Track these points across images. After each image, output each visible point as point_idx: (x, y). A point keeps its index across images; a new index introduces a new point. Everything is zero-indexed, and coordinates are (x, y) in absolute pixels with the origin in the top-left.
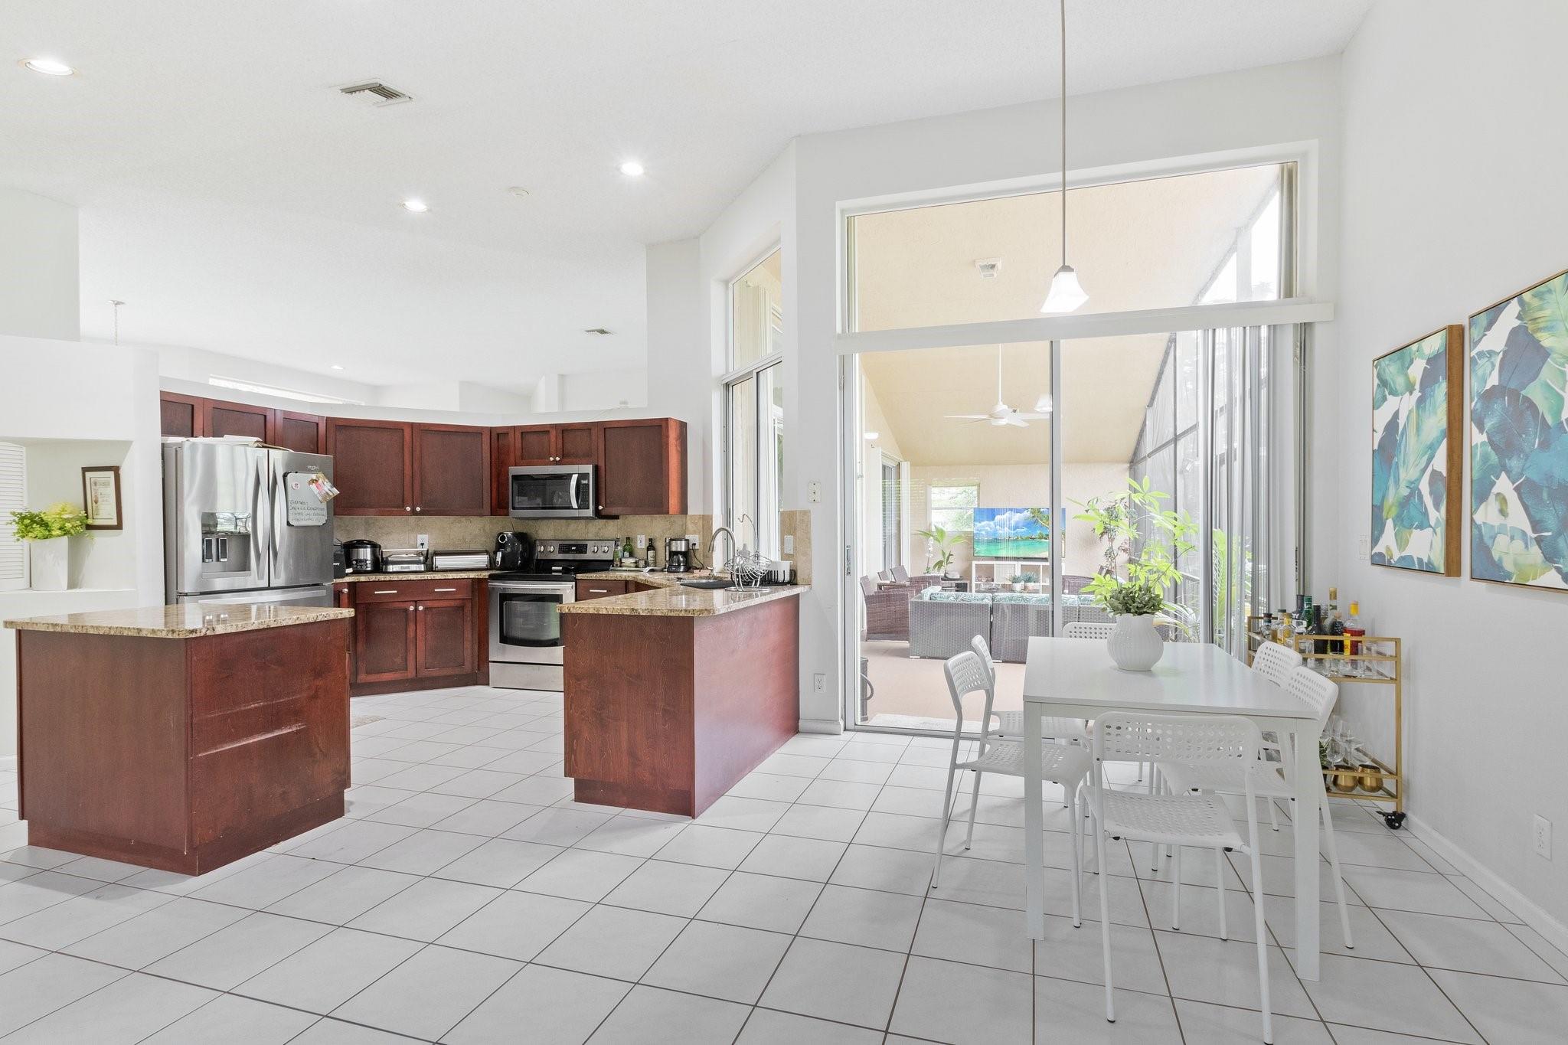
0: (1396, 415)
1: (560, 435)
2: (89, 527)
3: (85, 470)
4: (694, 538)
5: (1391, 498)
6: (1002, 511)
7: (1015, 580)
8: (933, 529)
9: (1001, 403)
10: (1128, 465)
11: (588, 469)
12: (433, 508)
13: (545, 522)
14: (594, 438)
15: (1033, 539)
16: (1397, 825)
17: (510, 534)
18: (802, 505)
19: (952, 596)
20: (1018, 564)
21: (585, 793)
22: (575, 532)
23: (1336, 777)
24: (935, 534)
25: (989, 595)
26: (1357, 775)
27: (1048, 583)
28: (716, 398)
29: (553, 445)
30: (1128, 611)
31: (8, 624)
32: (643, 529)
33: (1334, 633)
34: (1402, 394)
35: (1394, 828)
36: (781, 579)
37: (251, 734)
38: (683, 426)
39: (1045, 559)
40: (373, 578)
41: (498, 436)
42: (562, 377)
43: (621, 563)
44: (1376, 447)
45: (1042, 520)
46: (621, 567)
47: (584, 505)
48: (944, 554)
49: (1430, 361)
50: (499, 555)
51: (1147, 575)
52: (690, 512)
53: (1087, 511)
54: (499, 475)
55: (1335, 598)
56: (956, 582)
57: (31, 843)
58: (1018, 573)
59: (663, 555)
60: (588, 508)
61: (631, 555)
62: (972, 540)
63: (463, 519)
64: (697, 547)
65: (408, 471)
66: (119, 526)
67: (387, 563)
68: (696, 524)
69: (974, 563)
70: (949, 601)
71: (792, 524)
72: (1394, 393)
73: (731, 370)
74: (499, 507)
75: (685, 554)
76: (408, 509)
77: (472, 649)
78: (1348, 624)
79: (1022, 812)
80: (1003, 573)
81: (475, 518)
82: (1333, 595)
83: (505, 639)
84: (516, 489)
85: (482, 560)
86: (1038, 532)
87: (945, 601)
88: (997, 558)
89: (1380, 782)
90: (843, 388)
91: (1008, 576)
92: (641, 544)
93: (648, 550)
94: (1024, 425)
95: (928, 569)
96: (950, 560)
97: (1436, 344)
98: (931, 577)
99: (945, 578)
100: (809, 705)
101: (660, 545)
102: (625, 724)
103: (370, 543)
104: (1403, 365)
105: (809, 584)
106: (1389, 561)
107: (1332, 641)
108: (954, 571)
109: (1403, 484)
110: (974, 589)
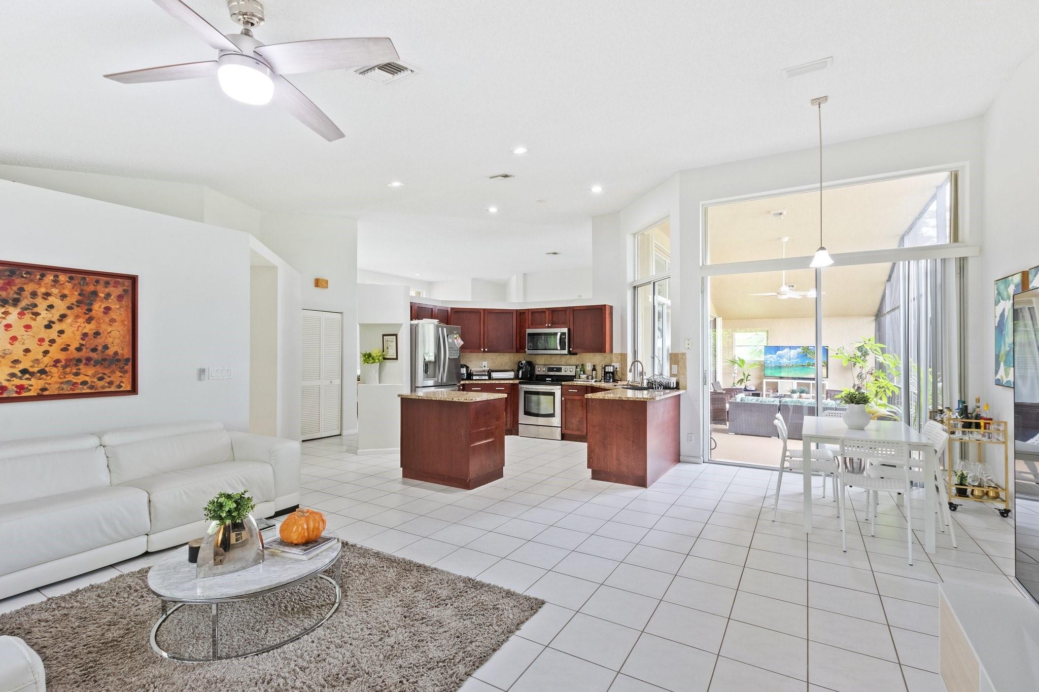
0: (1004, 310)
1: (551, 314)
2: (385, 359)
3: (384, 335)
4: (617, 365)
5: (1002, 352)
6: (783, 348)
7: (793, 392)
8: (737, 359)
9: (784, 285)
10: (874, 318)
11: (565, 330)
12: (493, 349)
13: (540, 356)
14: (567, 314)
15: (804, 366)
16: (1005, 515)
17: (524, 362)
18: (681, 350)
19: (753, 400)
20: (796, 382)
21: (596, 475)
22: (554, 362)
23: (973, 490)
24: (739, 362)
25: (778, 399)
26: (985, 490)
27: (815, 395)
28: (629, 294)
29: (547, 318)
30: (853, 402)
31: (399, 395)
32: (591, 360)
33: (976, 419)
34: (1006, 300)
35: (1004, 516)
36: (672, 386)
37: (482, 440)
38: (611, 307)
39: (813, 379)
40: (467, 382)
41: (521, 314)
42: (525, 274)
43: (580, 377)
44: (996, 325)
45: (810, 354)
46: (579, 379)
47: (563, 348)
48: (744, 374)
49: (1016, 286)
50: (521, 372)
51: (877, 389)
52: (614, 352)
53: (837, 354)
54: (520, 333)
55: (979, 402)
56: (753, 392)
57: (404, 476)
58: (795, 387)
59: (600, 373)
60: (565, 350)
61: (584, 373)
62: (763, 366)
63: (502, 354)
64: (618, 370)
65: (482, 332)
66: (397, 359)
67: (473, 375)
68: (617, 358)
69: (765, 381)
70: (752, 402)
71: (675, 359)
72: (1003, 299)
73: (636, 279)
74: (520, 349)
75: (613, 373)
76: (482, 350)
77: (511, 417)
78: (983, 415)
79: (802, 497)
80: (785, 387)
81: (507, 354)
82: (978, 400)
83: (527, 413)
84: (529, 340)
85: (511, 375)
86: (807, 362)
87: (750, 402)
88: (781, 378)
89: (997, 493)
90: (702, 292)
91: (788, 389)
92: (589, 368)
93: (593, 371)
94: (799, 297)
95: (734, 383)
96: (749, 378)
97: (1017, 279)
98: (737, 389)
99: (746, 390)
100: (685, 448)
101: (599, 368)
102: (615, 446)
103: (465, 365)
104: (1006, 286)
105: (685, 389)
106: (1002, 384)
107: (976, 423)
108: (751, 385)
109: (1007, 345)
110: (764, 395)
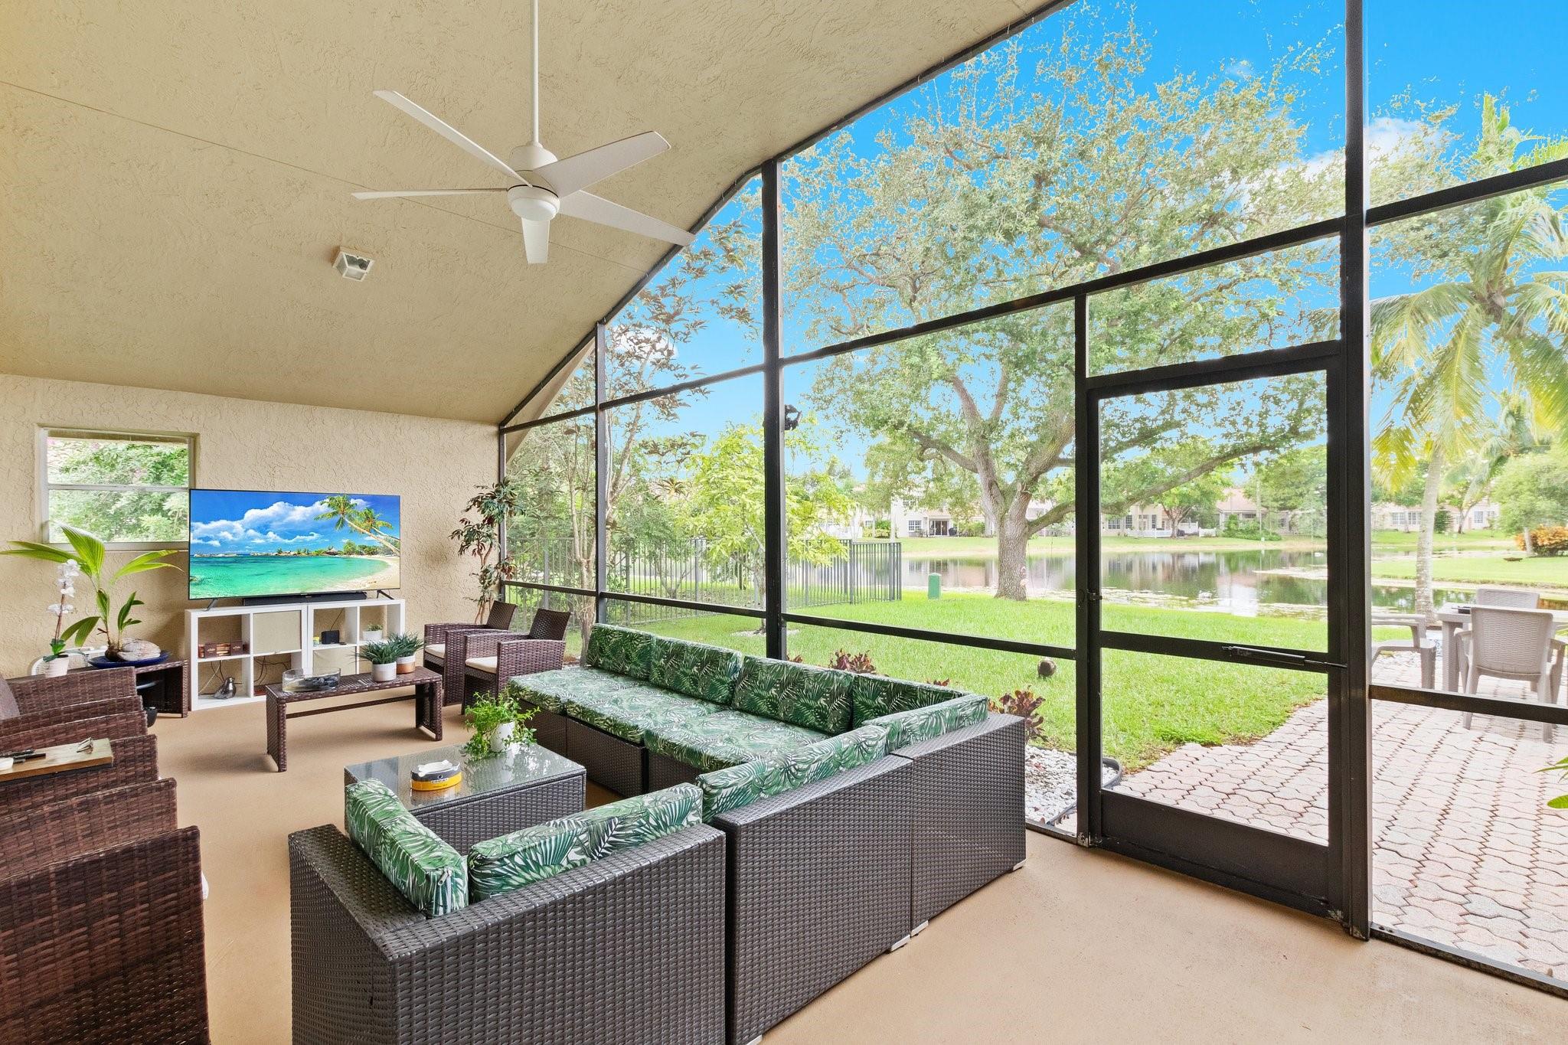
15: (334, 554)
45: (351, 520)
48: (102, 602)
62: (180, 562)
69: (194, 616)
86: (346, 541)
95: (60, 640)
96: (124, 616)
99: (115, 661)
